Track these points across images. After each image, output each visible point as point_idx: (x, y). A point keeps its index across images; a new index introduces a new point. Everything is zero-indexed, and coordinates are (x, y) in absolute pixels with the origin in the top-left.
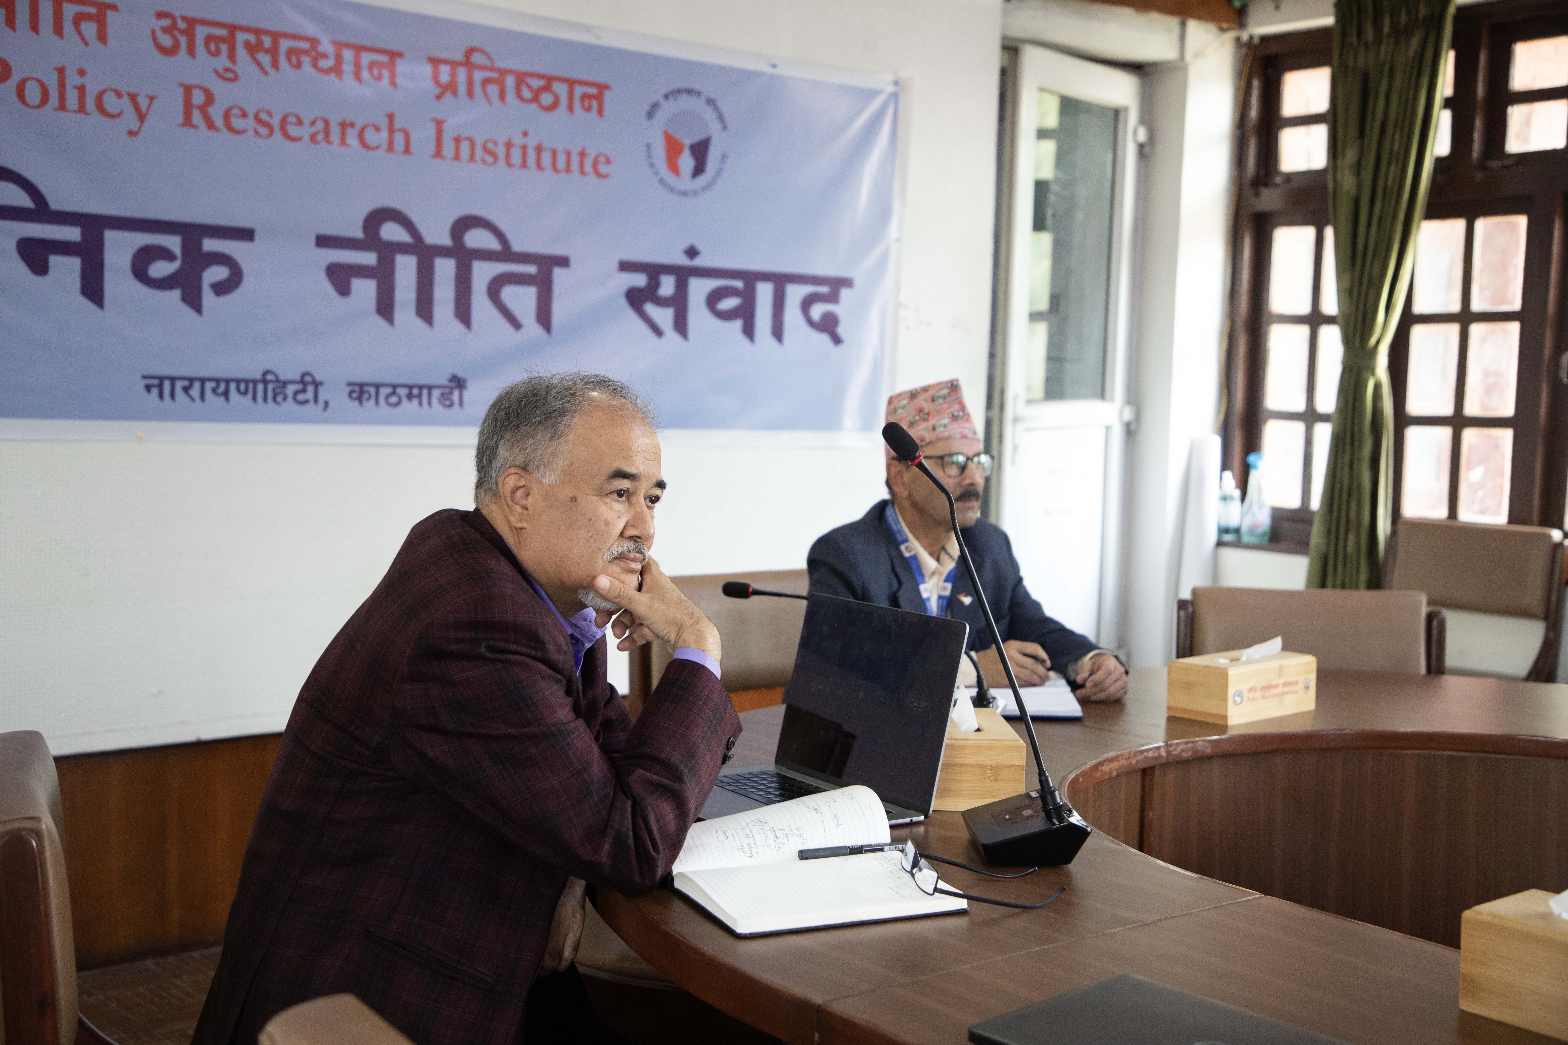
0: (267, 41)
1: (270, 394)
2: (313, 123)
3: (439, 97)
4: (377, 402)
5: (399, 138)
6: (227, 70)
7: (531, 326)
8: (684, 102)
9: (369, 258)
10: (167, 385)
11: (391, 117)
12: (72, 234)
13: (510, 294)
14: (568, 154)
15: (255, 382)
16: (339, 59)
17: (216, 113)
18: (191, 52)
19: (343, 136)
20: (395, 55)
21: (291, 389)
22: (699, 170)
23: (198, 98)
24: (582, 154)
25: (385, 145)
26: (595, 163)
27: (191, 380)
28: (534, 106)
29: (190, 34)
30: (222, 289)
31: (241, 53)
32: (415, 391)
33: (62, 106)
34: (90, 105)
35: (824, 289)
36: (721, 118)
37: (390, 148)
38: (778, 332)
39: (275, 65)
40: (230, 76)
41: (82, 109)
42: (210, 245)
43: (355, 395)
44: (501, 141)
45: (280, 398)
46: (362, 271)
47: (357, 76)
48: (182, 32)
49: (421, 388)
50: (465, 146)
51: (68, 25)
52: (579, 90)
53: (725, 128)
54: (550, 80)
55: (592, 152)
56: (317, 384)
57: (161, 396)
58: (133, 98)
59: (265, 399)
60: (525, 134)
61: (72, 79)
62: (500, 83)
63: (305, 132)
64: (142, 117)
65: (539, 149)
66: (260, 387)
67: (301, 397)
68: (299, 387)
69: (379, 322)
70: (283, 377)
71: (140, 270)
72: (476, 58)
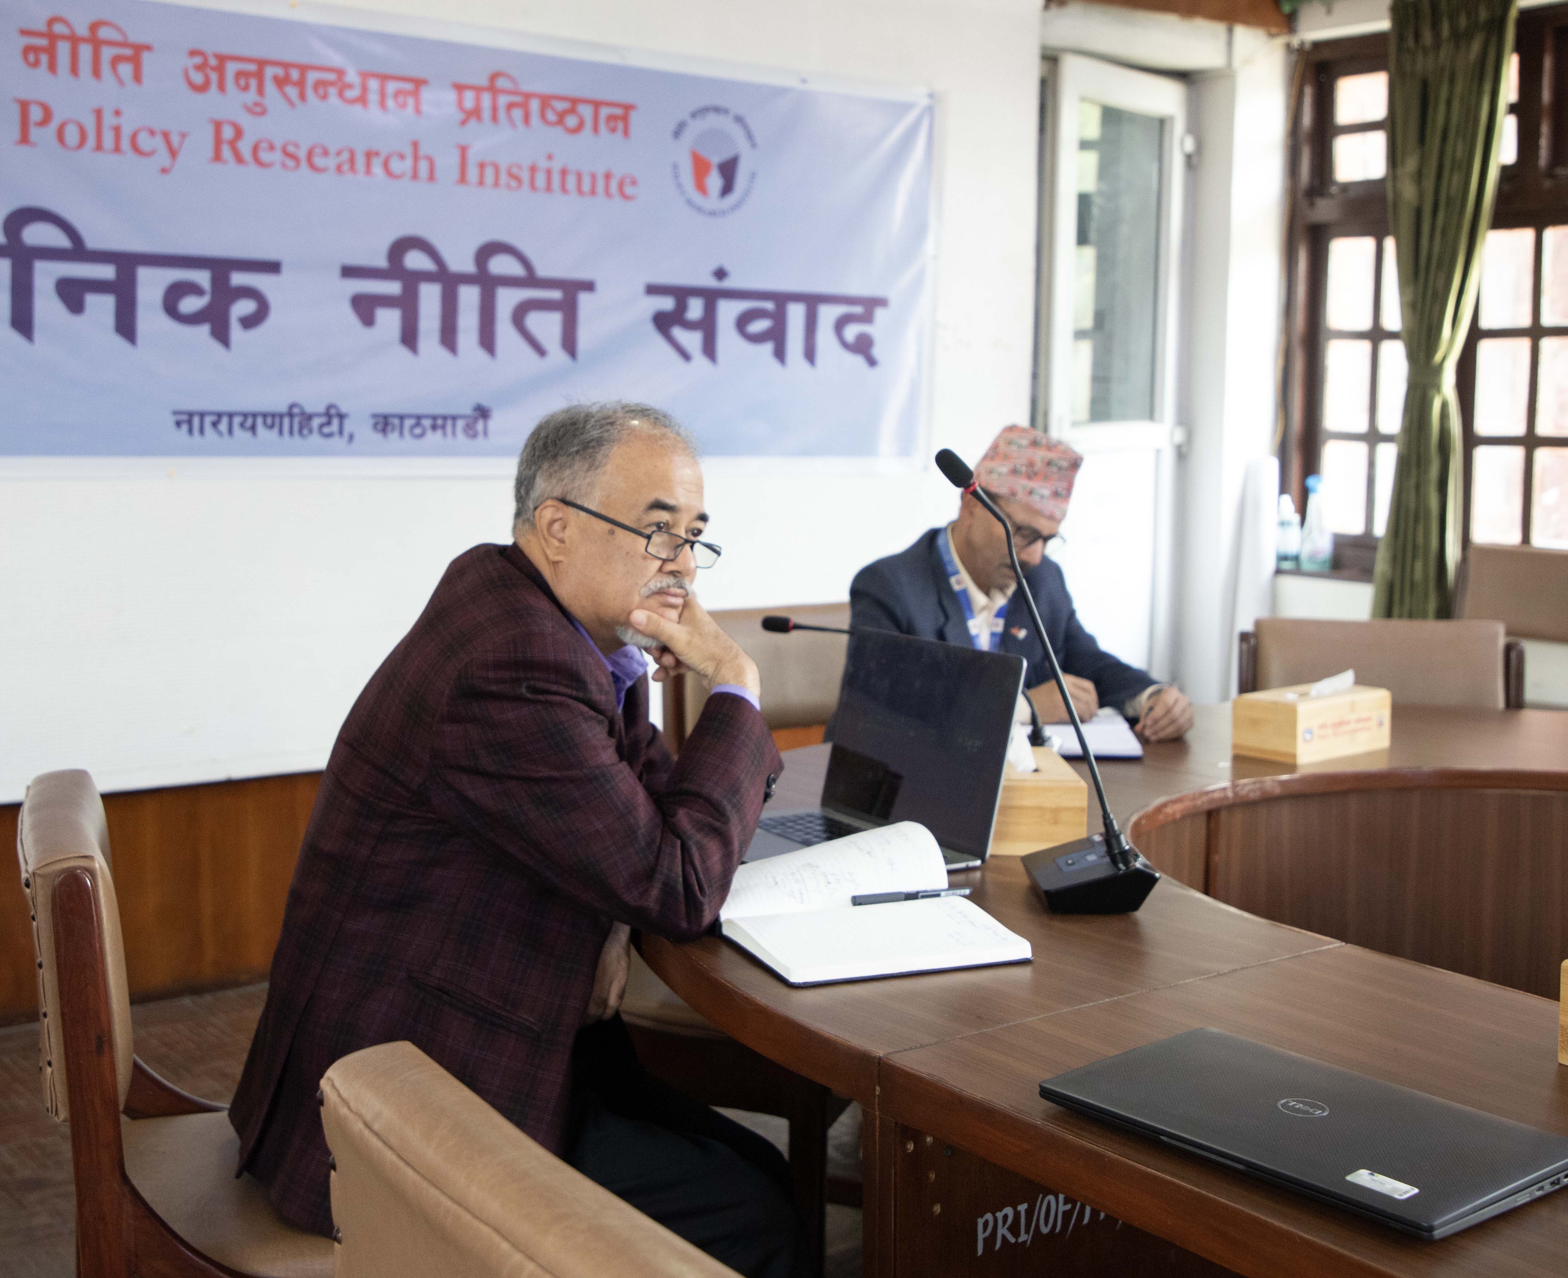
0: (295, 74)
1: (296, 427)
2: (339, 154)
3: (464, 123)
4: (401, 433)
5: (423, 166)
6: (256, 104)
7: (556, 353)
8: (713, 121)
9: (393, 288)
10: (196, 421)
11: (415, 145)
12: (106, 272)
13: (536, 321)
14: (593, 177)
15: (281, 416)
16: (364, 89)
17: (245, 147)
18: (222, 87)
19: (368, 166)
20: (419, 83)
21: (316, 422)
22: (727, 189)
23: (228, 133)
24: (608, 176)
25: (409, 173)
26: (621, 185)
27: (220, 415)
28: (559, 130)
29: (220, 70)
30: (250, 322)
31: (270, 87)
32: (440, 422)
33: (99, 147)
34: (125, 144)
35: (858, 310)
36: (750, 136)
37: (415, 176)
38: (810, 354)
39: (302, 97)
40: (259, 110)
41: (117, 149)
42: (238, 279)
43: (380, 427)
44: (526, 164)
45: (305, 432)
46: (387, 301)
47: (383, 104)
48: (213, 69)
49: (445, 418)
50: (489, 173)
51: (105, 67)
52: (604, 112)
53: (754, 145)
54: (575, 102)
55: (618, 173)
56: (341, 417)
57: (190, 431)
58: (166, 136)
59: (291, 432)
60: (550, 157)
61: (109, 120)
62: (525, 106)
63: (331, 162)
64: (173, 153)
65: (564, 172)
66: (286, 421)
67: (326, 430)
68: (323, 420)
69: (403, 352)
70: (309, 409)
71: (171, 307)
72: (501, 83)
